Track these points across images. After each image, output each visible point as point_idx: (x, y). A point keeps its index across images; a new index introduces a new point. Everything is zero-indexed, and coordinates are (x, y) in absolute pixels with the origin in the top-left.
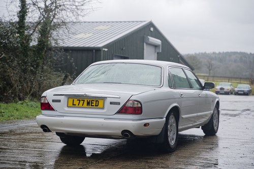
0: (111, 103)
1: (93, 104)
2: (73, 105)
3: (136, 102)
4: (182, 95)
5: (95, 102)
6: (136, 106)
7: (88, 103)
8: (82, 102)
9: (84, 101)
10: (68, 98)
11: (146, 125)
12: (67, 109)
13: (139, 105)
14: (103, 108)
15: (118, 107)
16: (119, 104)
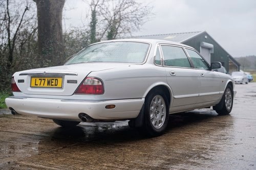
0: (69, 82)
1: (52, 84)
2: (36, 85)
3: (97, 80)
4: (173, 73)
5: (54, 81)
6: (96, 84)
7: (48, 83)
8: (43, 81)
9: (45, 80)
10: (32, 77)
11: (108, 107)
12: (30, 89)
13: (100, 84)
14: (61, 88)
15: (75, 86)
16: (75, 82)
